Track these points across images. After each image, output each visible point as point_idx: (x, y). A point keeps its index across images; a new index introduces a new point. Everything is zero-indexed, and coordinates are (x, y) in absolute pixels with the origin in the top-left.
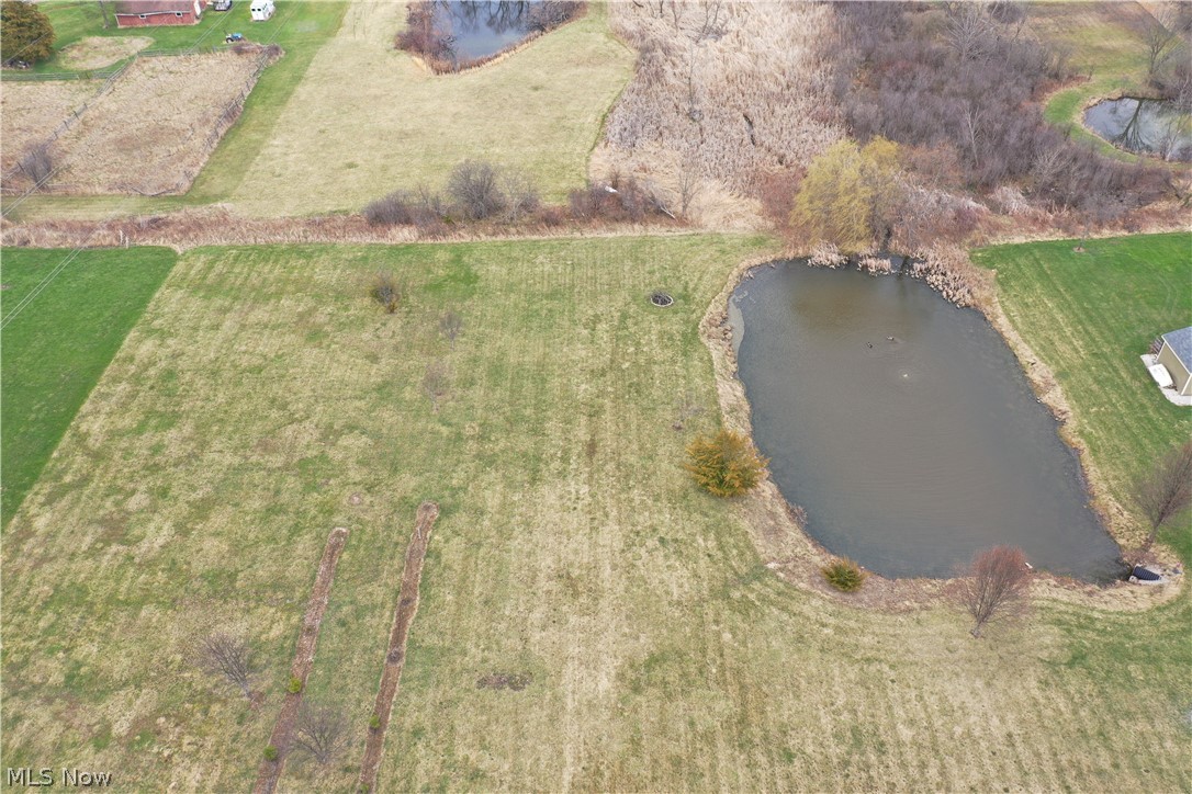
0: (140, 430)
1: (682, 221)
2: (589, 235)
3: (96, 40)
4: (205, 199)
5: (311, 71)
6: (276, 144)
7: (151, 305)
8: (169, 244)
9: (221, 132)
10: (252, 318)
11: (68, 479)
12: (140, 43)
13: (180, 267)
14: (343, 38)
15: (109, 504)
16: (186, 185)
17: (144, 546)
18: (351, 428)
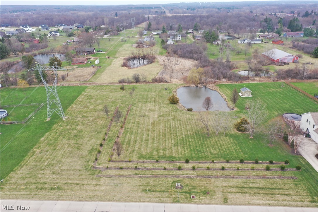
0: (87, 100)
1: (170, 83)
2: (155, 84)
3: (68, 66)
4: (91, 81)
5: (107, 69)
6: (102, 76)
7: (85, 90)
8: (86, 85)
9: (92, 75)
10: (101, 91)
11: (77, 103)
12: (75, 67)
13: (89, 87)
14: (112, 66)
15: (84, 105)
16: (88, 80)
17: (90, 108)
18: (119, 99)
